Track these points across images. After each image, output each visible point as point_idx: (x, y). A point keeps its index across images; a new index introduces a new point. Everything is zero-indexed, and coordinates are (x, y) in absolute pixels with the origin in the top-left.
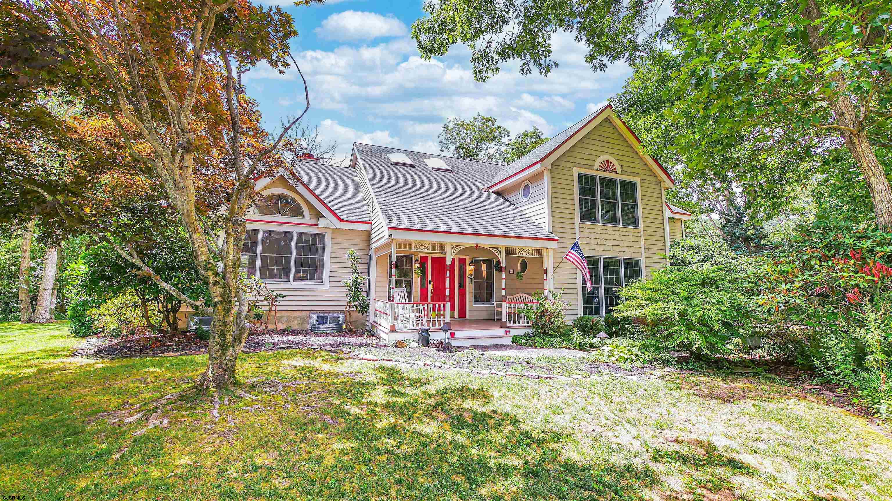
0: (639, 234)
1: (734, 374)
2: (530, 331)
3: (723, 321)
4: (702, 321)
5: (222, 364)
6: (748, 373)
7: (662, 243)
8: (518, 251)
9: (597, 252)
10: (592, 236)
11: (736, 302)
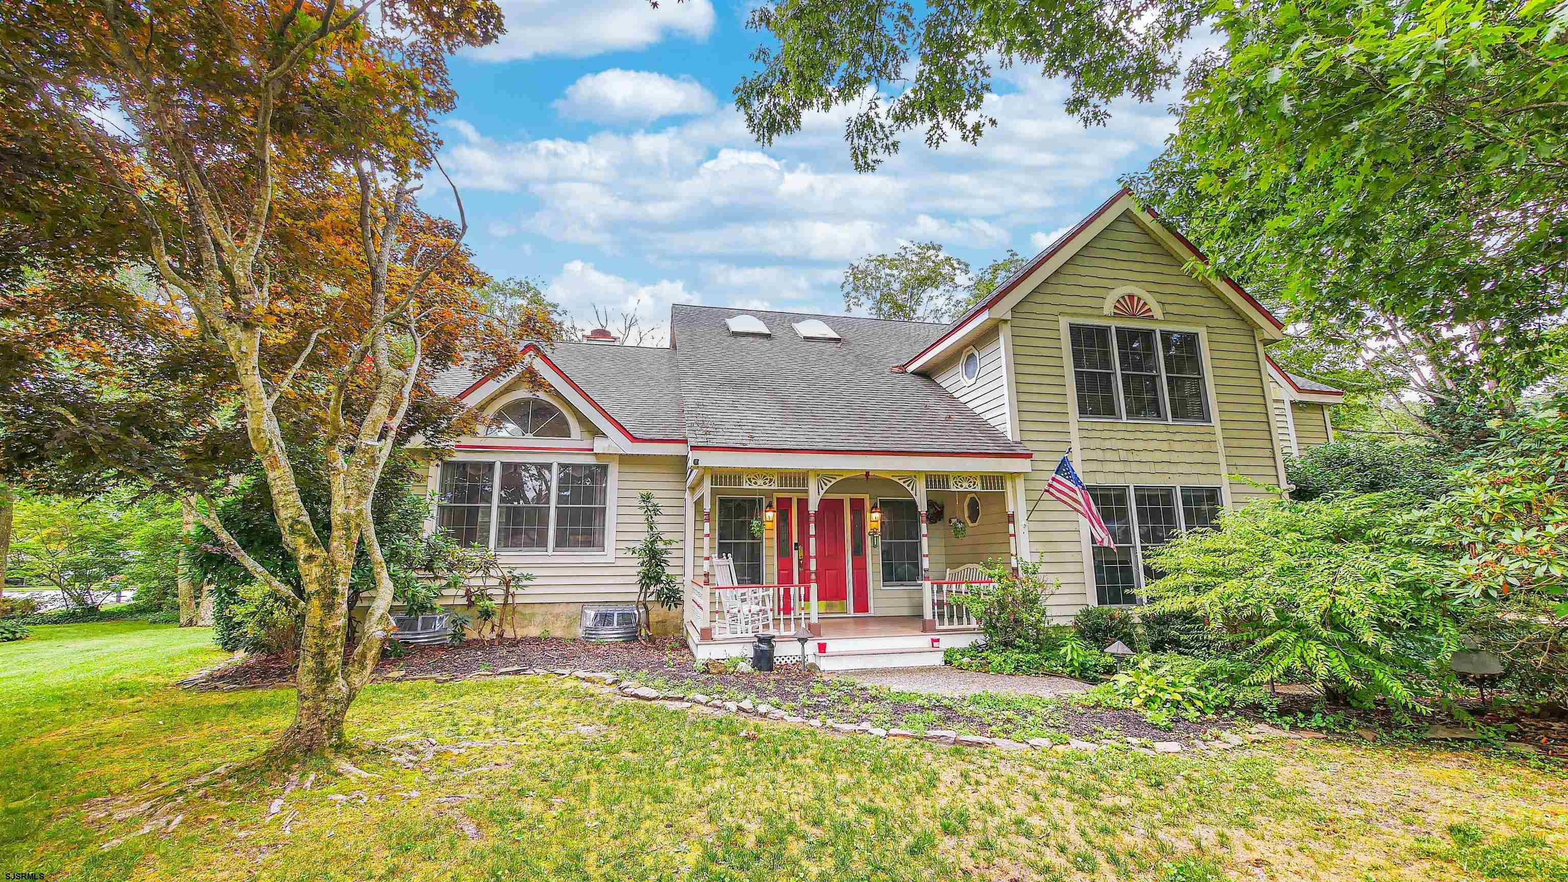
0: (1212, 438)
1: (1427, 741)
2: (981, 639)
3: (1380, 620)
4: (1331, 620)
5: (318, 708)
6: (1461, 740)
7: (1268, 453)
8: (951, 482)
9: (1120, 477)
10: (1107, 444)
11: (1407, 576)
